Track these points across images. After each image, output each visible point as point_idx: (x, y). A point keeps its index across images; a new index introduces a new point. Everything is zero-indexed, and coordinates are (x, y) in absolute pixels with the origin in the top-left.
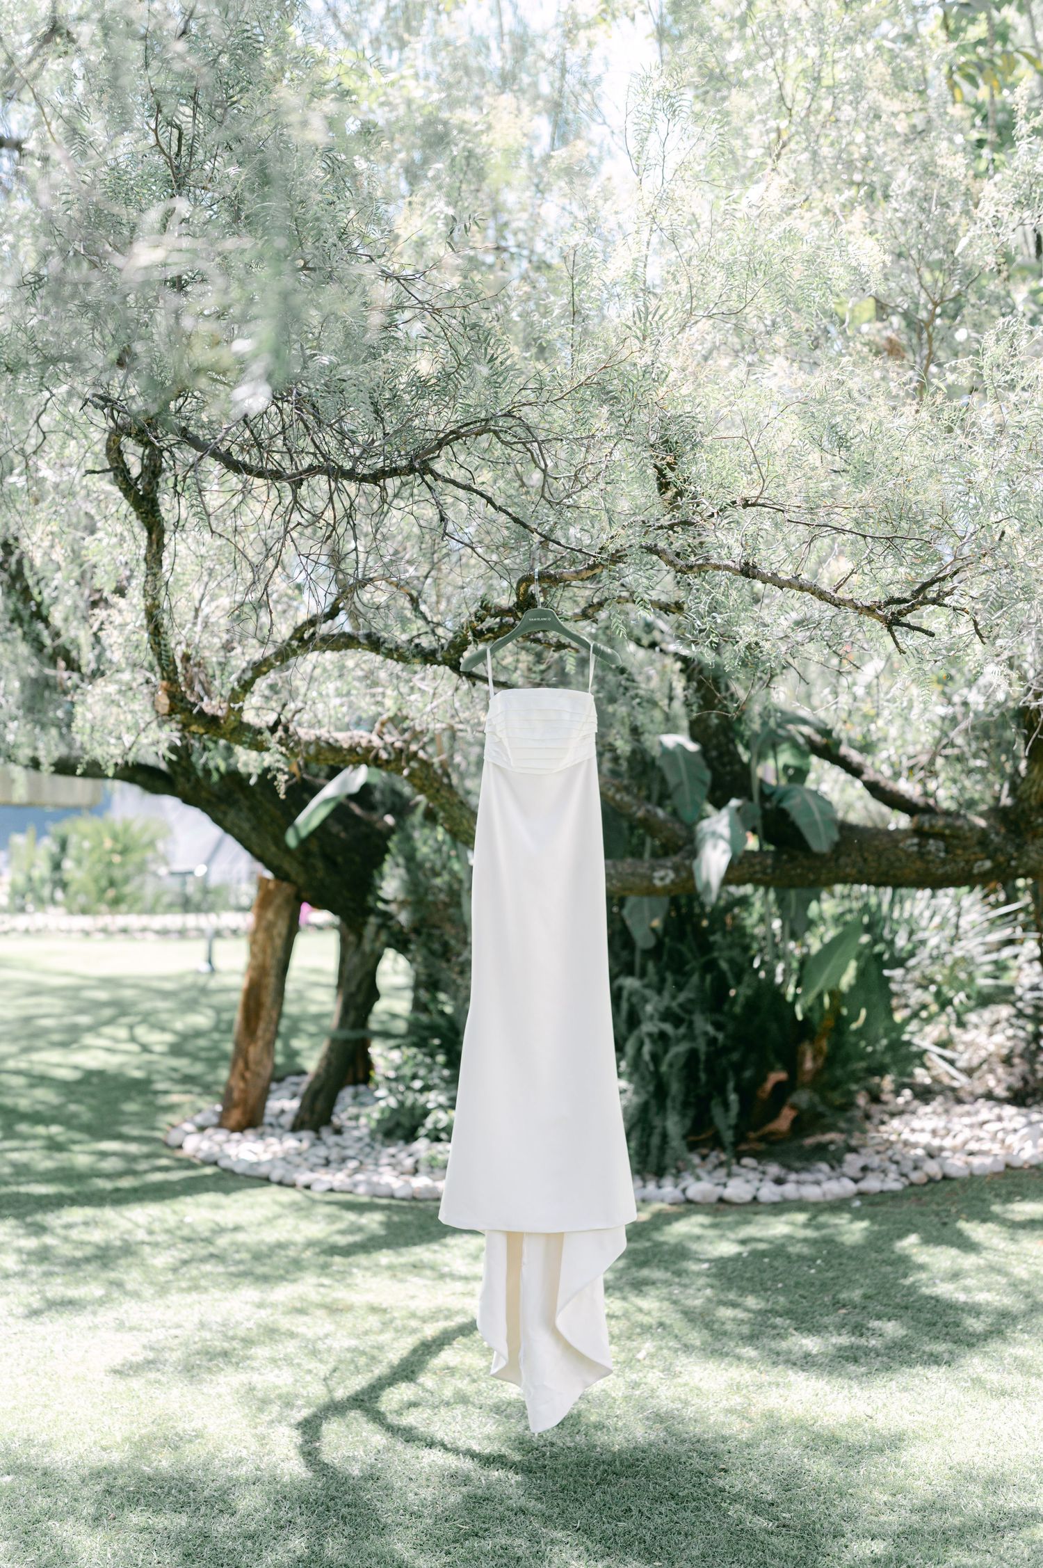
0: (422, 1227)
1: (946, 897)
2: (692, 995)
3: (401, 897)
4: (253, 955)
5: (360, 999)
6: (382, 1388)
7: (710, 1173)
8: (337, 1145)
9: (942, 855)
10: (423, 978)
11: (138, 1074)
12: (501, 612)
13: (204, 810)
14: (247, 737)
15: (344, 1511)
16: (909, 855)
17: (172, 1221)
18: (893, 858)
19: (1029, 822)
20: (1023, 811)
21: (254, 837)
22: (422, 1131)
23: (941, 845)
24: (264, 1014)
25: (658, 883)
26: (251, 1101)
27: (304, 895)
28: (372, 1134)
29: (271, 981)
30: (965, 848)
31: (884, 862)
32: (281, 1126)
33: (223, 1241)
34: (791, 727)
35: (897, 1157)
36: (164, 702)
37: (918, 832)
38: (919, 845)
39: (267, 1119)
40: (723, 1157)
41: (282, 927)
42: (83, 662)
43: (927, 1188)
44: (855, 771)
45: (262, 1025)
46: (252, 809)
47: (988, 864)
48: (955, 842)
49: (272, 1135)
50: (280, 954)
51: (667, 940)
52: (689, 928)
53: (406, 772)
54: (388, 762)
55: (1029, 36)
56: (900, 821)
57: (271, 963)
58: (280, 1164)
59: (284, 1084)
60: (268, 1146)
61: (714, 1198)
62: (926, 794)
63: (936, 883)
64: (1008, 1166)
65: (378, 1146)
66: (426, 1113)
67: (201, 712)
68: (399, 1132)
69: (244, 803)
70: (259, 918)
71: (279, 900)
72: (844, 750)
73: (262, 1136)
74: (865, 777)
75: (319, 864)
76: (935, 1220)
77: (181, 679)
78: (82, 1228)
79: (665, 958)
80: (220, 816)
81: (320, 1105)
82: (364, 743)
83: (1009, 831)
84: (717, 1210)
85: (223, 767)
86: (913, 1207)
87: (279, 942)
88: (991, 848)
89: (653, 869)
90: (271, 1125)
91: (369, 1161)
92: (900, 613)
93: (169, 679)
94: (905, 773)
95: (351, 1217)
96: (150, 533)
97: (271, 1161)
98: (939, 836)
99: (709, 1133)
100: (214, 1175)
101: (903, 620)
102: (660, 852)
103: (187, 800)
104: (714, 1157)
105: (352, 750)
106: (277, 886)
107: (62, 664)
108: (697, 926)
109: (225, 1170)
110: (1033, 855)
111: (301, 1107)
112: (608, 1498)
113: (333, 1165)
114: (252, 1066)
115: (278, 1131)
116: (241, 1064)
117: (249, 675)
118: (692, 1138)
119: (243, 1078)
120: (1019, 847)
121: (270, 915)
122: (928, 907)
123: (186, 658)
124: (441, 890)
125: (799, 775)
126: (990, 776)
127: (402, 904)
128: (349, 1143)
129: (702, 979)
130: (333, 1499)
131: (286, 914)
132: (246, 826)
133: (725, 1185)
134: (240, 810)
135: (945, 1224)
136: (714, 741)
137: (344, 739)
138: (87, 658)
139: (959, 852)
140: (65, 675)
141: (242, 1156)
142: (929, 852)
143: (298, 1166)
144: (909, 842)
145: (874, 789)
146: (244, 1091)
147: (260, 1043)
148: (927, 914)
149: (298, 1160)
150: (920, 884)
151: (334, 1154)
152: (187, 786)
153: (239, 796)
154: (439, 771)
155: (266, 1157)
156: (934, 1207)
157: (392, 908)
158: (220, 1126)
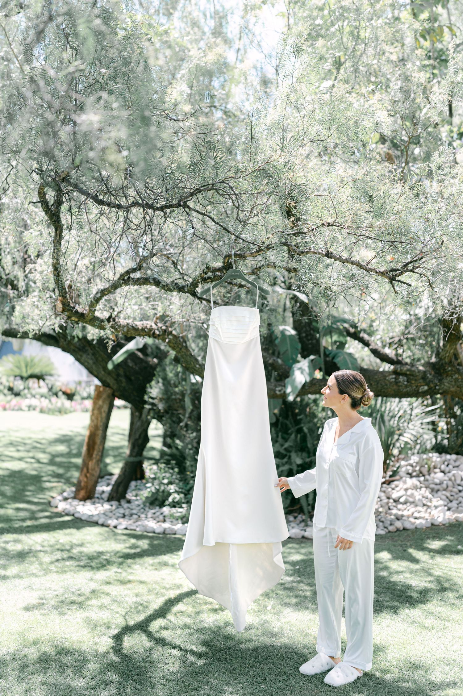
0: (168, 547)
1: (405, 402)
2: (291, 444)
3: (160, 396)
4: (92, 420)
5: (140, 441)
6: (152, 621)
7: (298, 524)
8: (129, 508)
9: (406, 383)
10: (168, 433)
11: (34, 473)
12: (215, 270)
13: (72, 354)
14: (97, 323)
15: (136, 677)
16: (391, 383)
17: (52, 541)
18: (383, 384)
19: (445, 369)
20: (442, 364)
21: (94, 367)
22: (167, 503)
23: (405, 378)
24: (96, 447)
25: (278, 393)
26: (89, 487)
27: (116, 394)
28: (144, 503)
29: (100, 432)
30: (416, 380)
31: (380, 386)
32: (102, 499)
33: (75, 551)
34: (339, 324)
35: (383, 519)
36: (60, 306)
37: (395, 372)
38: (395, 378)
39: (96, 495)
40: (304, 517)
41: (105, 408)
42: (20, 286)
43: (396, 534)
44: (366, 344)
45: (95, 452)
46: (93, 354)
47: (426, 388)
48: (411, 377)
49: (99, 503)
50: (104, 420)
51: (281, 418)
52: (290, 413)
53: (167, 340)
54: (159, 335)
55: (447, 19)
56: (386, 367)
57: (100, 424)
58: (102, 516)
59: (104, 479)
60: (96, 508)
61: (300, 536)
62: (397, 355)
63: (401, 395)
64: (432, 524)
65: (147, 509)
66: (170, 494)
67: (77, 312)
68: (157, 503)
69: (90, 351)
70: (95, 403)
71: (104, 396)
72: (362, 335)
73: (94, 503)
74: (371, 347)
75: (123, 380)
76: (401, 549)
77: (68, 296)
78: (12, 543)
79: (279, 426)
80: (79, 357)
81: (121, 489)
82: (148, 327)
83: (435, 373)
84: (302, 542)
85: (80, 336)
86: (390, 542)
87: (104, 415)
88: (428, 380)
89: (276, 386)
90: (98, 498)
91: (143, 516)
92: (396, 276)
93: (63, 296)
94: (388, 345)
95: (133, 541)
96: (56, 230)
97: (98, 514)
98: (404, 374)
99: (298, 507)
100: (72, 520)
101: (397, 278)
102: (278, 378)
103: (64, 350)
104: (300, 517)
105: (143, 330)
106: (104, 389)
107: (10, 287)
108: (293, 412)
109: (77, 518)
110: (446, 384)
111: (112, 490)
112: (255, 673)
113: (127, 517)
114: (90, 471)
115: (101, 501)
116: (85, 470)
117: (99, 295)
118: (290, 509)
119: (86, 476)
120: (440, 380)
121: (100, 402)
122: (397, 406)
123: (70, 287)
124: (178, 394)
125: (342, 345)
126: (426, 348)
127: (161, 400)
128: (133, 507)
129: (296, 436)
130: (130, 671)
131: (107, 402)
132: (91, 362)
133: (305, 531)
134: (89, 354)
135: (405, 550)
136: (304, 329)
137: (139, 324)
138: (22, 285)
139: (413, 382)
140: (11, 292)
141: (85, 512)
142: (400, 382)
143: (111, 517)
144: (391, 377)
145: (375, 352)
146: (86, 482)
147: (94, 461)
148: (397, 409)
149: (110, 514)
150: (394, 396)
151: (127, 512)
152: (65, 343)
153: (87, 348)
154: (182, 340)
155: (95, 513)
156: (400, 542)
157: (155, 401)
158: (74, 498)
